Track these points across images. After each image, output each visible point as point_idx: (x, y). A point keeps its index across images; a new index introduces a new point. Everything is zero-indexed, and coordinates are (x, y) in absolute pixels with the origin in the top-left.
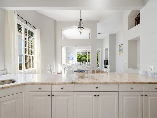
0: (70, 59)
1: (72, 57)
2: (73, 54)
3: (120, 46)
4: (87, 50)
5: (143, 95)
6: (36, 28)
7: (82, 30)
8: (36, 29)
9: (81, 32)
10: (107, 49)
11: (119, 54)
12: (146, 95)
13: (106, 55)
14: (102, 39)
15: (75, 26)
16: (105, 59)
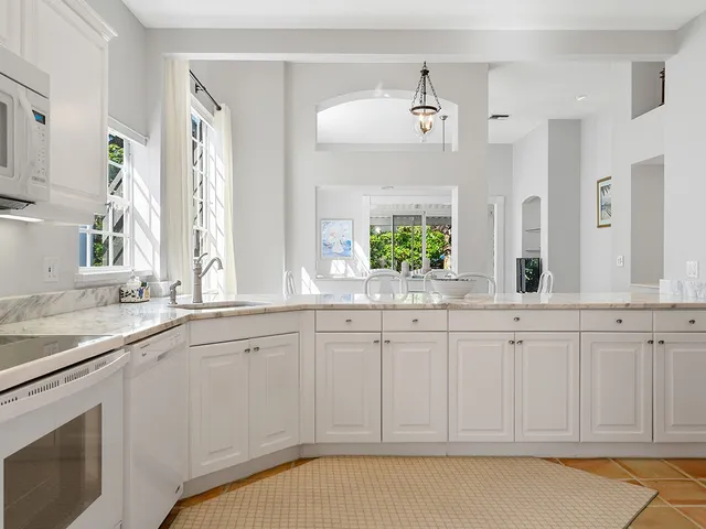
0: (331, 253)
1: (345, 239)
2: (347, 226)
3: (601, 185)
4: (417, 206)
5: (652, 342)
6: (222, 105)
7: (431, 118)
8: (219, 109)
9: (428, 127)
10: (536, 199)
11: (599, 227)
12: (663, 342)
13: (532, 231)
14: (510, 146)
15: (384, 88)
16: (525, 250)
